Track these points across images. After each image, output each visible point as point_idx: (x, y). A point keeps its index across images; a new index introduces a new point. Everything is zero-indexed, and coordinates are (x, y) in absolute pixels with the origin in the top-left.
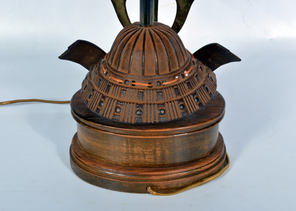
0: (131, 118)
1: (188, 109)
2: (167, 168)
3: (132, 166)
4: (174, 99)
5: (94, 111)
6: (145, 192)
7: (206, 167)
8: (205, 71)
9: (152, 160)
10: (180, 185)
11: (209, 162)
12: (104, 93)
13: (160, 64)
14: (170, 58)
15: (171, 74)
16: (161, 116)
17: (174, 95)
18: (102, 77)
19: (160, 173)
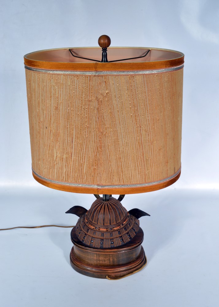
0: (98, 245)
1: (125, 241)
2: (116, 267)
3: (99, 266)
4: (118, 236)
5: (81, 241)
6: (105, 278)
7: (135, 266)
8: (133, 220)
9: (109, 263)
10: (122, 275)
11: (136, 263)
12: (86, 232)
13: (111, 220)
14: (116, 217)
15: (117, 224)
16: (112, 245)
17: (118, 235)
18: (85, 224)
19: (112, 269)
